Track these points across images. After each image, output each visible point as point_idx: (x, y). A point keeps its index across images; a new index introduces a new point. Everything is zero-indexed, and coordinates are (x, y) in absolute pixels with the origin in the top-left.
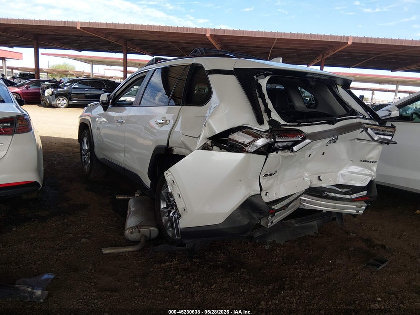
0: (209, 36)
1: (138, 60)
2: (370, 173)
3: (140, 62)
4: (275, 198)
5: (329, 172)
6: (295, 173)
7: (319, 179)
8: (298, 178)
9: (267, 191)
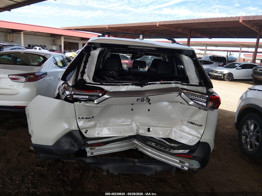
0: (241, 21)
1: (205, 42)
2: (196, 134)
3: (207, 43)
4: (96, 136)
5: (161, 127)
6: (120, 121)
7: (149, 130)
8: (125, 126)
9: (87, 130)
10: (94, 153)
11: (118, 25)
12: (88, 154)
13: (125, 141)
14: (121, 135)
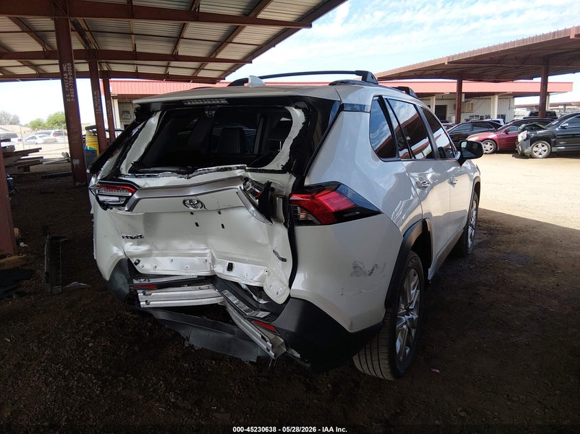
4: (152, 272)
5: (248, 262)
6: (185, 246)
7: (230, 267)
8: (194, 256)
9: (140, 259)
10: (151, 303)
11: (470, 52)
12: (141, 303)
13: (198, 287)
14: (186, 274)
